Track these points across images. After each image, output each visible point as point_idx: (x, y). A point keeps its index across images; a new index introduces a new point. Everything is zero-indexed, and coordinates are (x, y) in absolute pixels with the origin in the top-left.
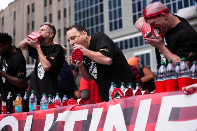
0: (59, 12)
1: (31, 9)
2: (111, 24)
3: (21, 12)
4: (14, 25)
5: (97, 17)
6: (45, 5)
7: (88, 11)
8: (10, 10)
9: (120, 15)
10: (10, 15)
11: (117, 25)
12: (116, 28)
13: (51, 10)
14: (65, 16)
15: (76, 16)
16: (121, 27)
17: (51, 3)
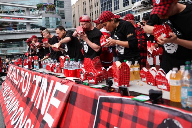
0: (95, 4)
1: (84, 3)
2: (115, 7)
3: (81, 5)
4: (79, 12)
5: (109, 5)
6: (90, 2)
7: (106, 3)
8: (77, 4)
9: (118, 4)
10: (77, 7)
11: (117, 8)
12: (117, 9)
13: (92, 3)
14: (97, 5)
15: (101, 5)
16: (119, 8)
17: (92, 1)
